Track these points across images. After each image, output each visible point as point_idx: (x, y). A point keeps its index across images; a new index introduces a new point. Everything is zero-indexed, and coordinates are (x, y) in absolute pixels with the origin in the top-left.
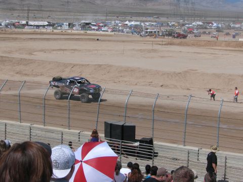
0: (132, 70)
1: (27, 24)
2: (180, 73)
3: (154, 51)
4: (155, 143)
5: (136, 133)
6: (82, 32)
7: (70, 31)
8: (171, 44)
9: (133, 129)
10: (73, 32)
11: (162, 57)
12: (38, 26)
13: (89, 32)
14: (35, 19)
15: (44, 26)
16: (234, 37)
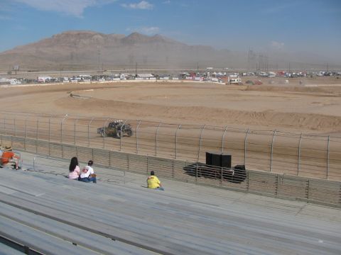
0: (221, 111)
1: (136, 76)
2: (260, 113)
3: (238, 95)
4: (246, 169)
5: (232, 161)
6: (180, 81)
7: (170, 81)
8: (251, 90)
9: (229, 158)
10: (172, 81)
11: (245, 100)
12: (145, 78)
13: (185, 81)
14: (142, 72)
15: (149, 78)
16: (301, 83)
